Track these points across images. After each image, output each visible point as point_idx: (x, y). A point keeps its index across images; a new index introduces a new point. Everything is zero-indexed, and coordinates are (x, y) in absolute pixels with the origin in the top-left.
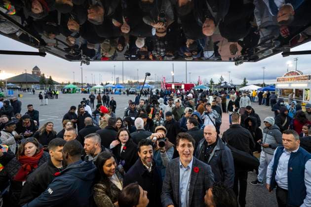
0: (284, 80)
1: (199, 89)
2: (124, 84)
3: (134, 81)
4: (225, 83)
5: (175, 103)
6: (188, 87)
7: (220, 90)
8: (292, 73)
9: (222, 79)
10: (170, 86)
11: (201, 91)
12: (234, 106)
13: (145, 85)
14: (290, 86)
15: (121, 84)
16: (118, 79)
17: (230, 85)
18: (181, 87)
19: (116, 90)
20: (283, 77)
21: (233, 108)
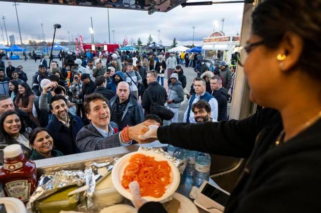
0: (210, 41)
1: (125, 51)
2: (22, 45)
3: (38, 41)
4: (154, 43)
5: (95, 64)
6: (112, 48)
7: (149, 52)
8: (216, 34)
9: (150, 39)
10: (90, 47)
11: (128, 52)
12: (161, 67)
13: (56, 46)
14: (214, 47)
15: (19, 46)
16: (12, 38)
17: (159, 46)
18: (103, 48)
19: (12, 54)
20: (209, 38)
21: (160, 69)
